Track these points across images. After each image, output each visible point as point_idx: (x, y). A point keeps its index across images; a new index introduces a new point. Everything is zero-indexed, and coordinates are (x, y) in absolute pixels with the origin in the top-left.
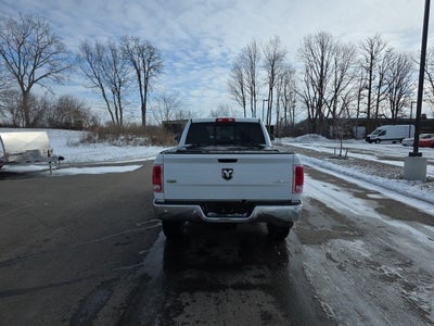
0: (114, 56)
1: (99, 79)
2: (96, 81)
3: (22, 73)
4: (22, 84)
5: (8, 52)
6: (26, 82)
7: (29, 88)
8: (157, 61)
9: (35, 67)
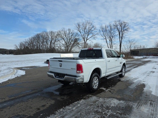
0: (111, 28)
1: (105, 37)
2: (104, 37)
3: (85, 37)
4: (84, 41)
5: (82, 32)
6: (86, 40)
7: (86, 42)
8: (127, 27)
9: (88, 35)
